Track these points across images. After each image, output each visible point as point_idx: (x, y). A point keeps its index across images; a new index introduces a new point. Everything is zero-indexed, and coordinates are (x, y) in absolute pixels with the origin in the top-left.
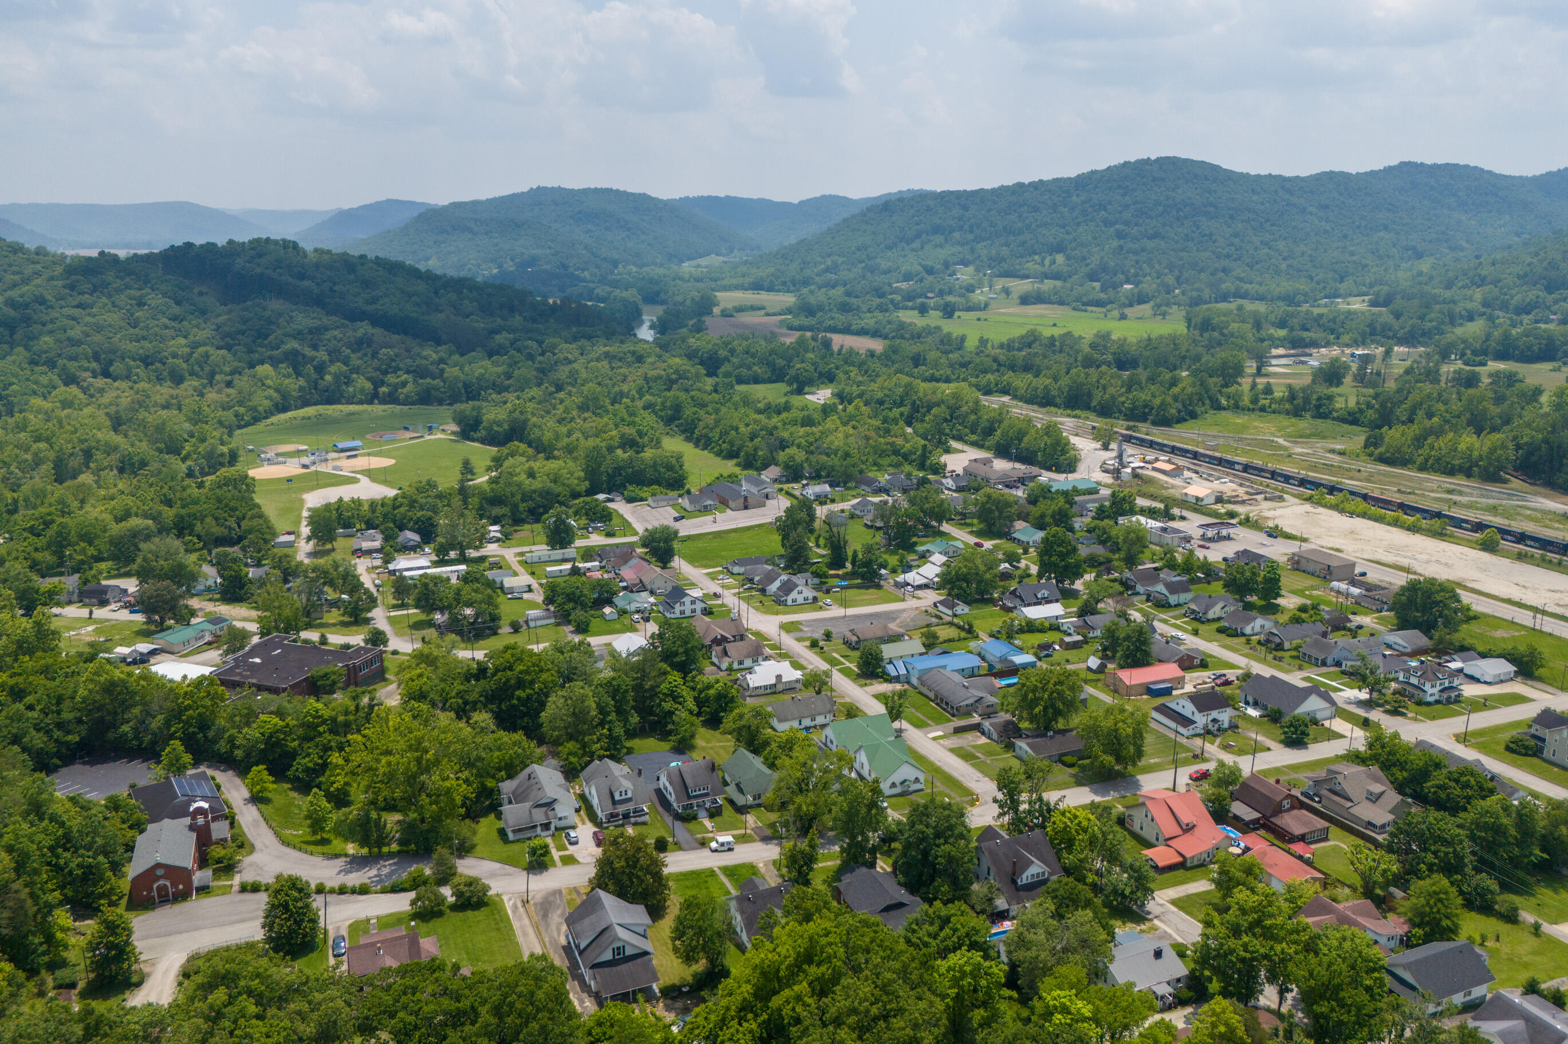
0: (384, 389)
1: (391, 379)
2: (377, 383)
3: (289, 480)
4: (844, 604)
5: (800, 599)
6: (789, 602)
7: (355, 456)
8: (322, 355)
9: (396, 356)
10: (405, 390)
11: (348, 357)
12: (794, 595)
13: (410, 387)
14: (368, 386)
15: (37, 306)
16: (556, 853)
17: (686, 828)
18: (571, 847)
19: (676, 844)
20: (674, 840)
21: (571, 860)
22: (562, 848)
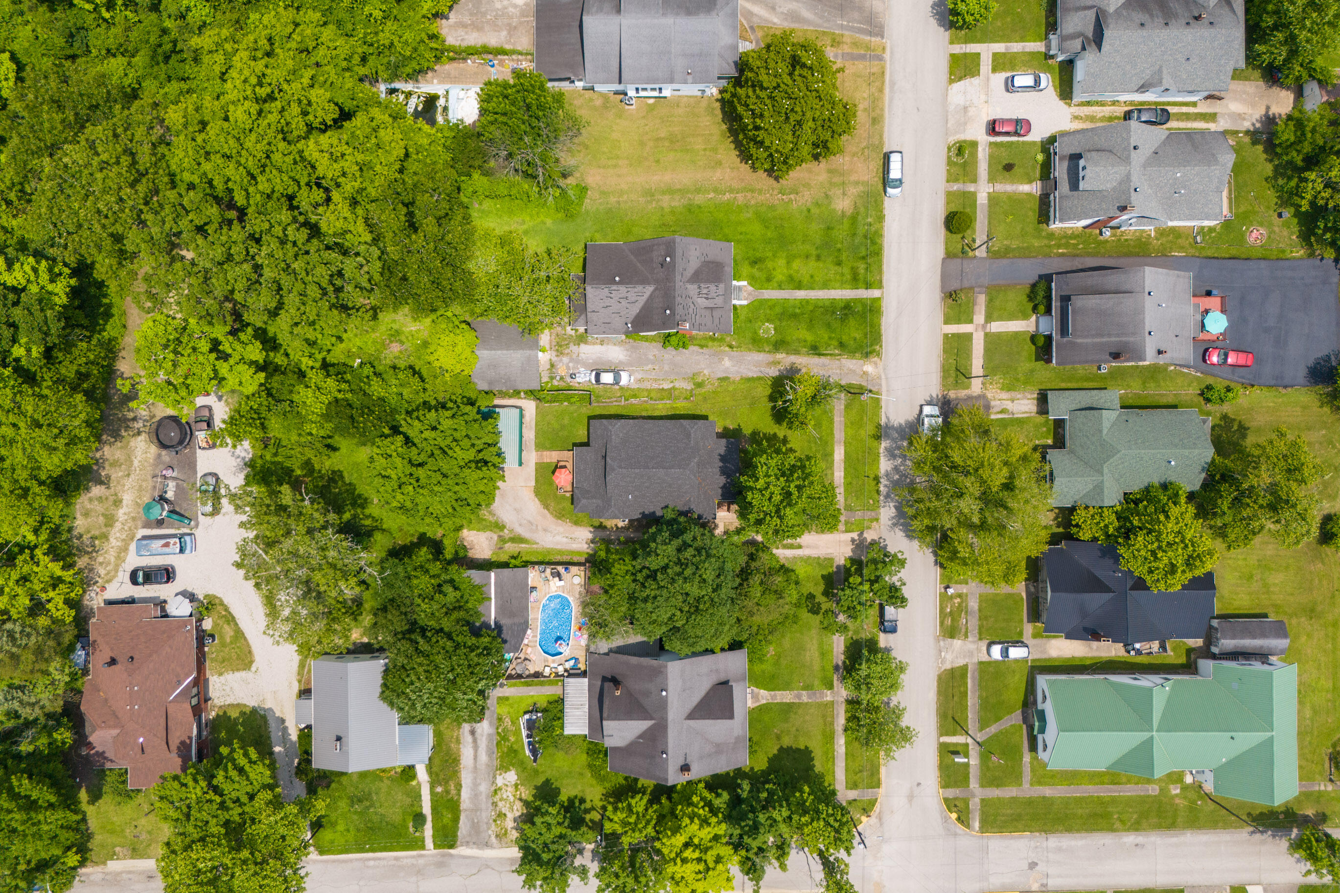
16: (989, 51)
17: (1011, 285)
18: (1000, 79)
19: (965, 253)
20: (981, 252)
21: (962, 70)
22: (1001, 63)
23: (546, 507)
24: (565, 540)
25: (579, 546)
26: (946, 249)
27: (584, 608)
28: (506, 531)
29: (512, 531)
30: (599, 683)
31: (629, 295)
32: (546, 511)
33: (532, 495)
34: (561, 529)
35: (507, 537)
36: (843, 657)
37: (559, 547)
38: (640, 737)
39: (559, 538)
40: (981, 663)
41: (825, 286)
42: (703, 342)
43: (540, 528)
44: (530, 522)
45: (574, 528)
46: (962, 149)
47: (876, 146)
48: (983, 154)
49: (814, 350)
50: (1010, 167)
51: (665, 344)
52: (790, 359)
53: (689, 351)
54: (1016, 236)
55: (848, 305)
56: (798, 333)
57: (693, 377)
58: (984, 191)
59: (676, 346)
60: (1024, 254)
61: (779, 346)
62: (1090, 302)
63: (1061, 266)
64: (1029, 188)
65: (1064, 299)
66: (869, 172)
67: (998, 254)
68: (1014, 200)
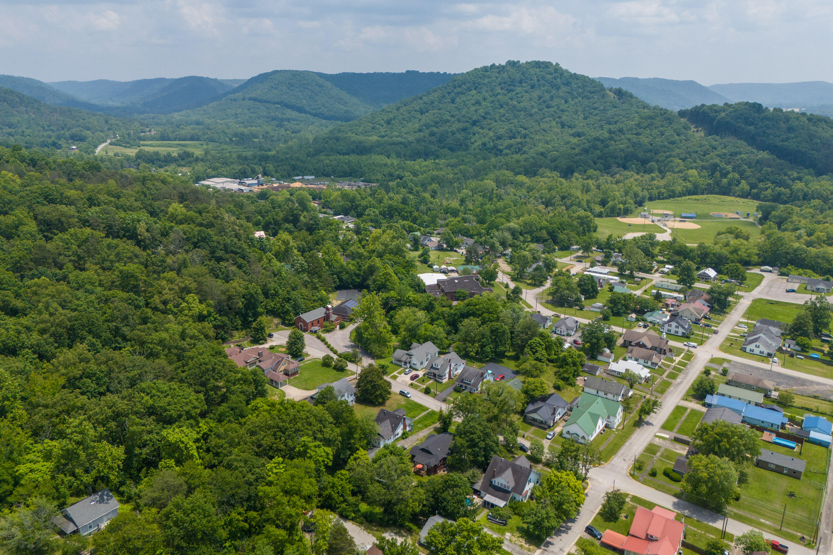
0: (755, 191)
1: (761, 185)
2: (753, 186)
3: (630, 225)
4: (784, 365)
5: (757, 351)
6: (748, 350)
7: (685, 221)
8: (729, 168)
9: (772, 172)
10: (765, 193)
11: (745, 171)
12: (752, 346)
13: (769, 191)
14: (747, 188)
15: (618, 133)
16: (395, 373)
17: (451, 393)
18: (403, 375)
19: (436, 395)
20: (438, 393)
21: (395, 378)
22: (400, 373)
26: (432, 397)
30: (491, 488)
31: (385, 424)
38: (514, 476)
40: (551, 442)
41: (420, 414)
42: (411, 435)
46: (412, 384)
47: (396, 394)
48: (416, 383)
49: (433, 423)
50: (423, 381)
51: (403, 439)
52: (432, 427)
53: (410, 437)
54: (440, 387)
55: (428, 414)
56: (426, 422)
57: (418, 440)
58: (425, 387)
59: (406, 438)
60: (445, 389)
61: (426, 426)
62: (466, 375)
63: (454, 386)
64: (431, 381)
65: (462, 381)
66: (400, 397)
67: (441, 391)
68: (431, 384)
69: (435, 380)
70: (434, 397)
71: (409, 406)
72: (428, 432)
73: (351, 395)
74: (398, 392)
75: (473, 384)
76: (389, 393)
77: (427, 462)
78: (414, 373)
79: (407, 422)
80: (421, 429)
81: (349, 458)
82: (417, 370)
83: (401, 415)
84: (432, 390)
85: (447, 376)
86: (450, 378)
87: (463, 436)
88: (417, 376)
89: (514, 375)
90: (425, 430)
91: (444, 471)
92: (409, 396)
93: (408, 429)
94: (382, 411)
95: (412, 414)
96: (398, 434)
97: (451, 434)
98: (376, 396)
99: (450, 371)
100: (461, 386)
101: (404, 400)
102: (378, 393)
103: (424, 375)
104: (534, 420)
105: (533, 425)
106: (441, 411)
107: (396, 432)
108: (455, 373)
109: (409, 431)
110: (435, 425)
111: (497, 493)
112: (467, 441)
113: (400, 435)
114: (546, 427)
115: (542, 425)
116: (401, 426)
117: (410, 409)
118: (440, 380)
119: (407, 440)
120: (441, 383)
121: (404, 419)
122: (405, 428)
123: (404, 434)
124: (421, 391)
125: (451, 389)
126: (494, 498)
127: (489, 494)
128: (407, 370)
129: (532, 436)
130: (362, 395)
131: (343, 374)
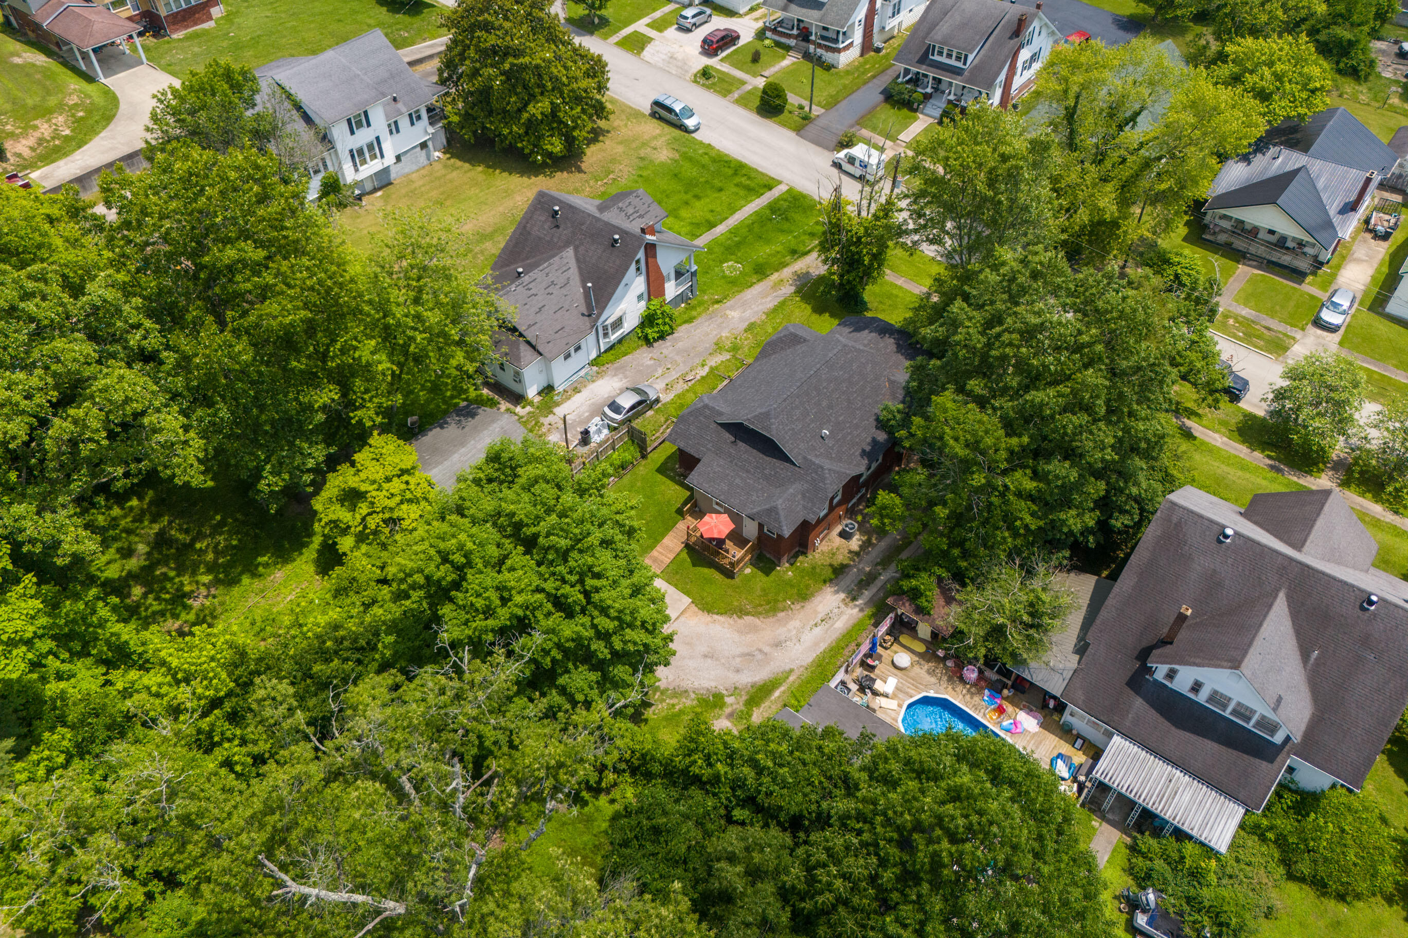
16: (641, 26)
17: (871, 111)
18: (672, 32)
19: (806, 118)
20: (817, 111)
21: (637, 44)
22: (659, 26)
23: (741, 612)
24: (817, 630)
25: (844, 618)
26: (790, 128)
27: (962, 680)
28: (729, 700)
29: (735, 690)
30: (1139, 703)
31: (552, 277)
32: (748, 619)
33: (705, 618)
34: (795, 624)
35: (740, 707)
36: (1257, 454)
37: (823, 646)
38: (1305, 655)
39: (809, 637)
40: (1341, 344)
41: (733, 210)
42: (686, 317)
43: (767, 649)
44: (743, 655)
45: (809, 606)
46: (705, 73)
47: (636, 114)
48: (725, 68)
49: (796, 253)
50: (756, 58)
51: (648, 342)
52: (787, 272)
53: (682, 332)
54: (825, 86)
55: (773, 208)
56: (763, 252)
57: (718, 347)
58: (761, 83)
59: (662, 337)
60: (849, 91)
61: (761, 271)
62: (943, 30)
63: (884, 81)
64: (789, 61)
65: (924, 59)
66: (654, 128)
67: (832, 104)
68: (790, 72)
69: (807, 56)
70: (799, 130)
71: (690, 172)
72: (770, 303)
73: (414, 118)
74: (646, 108)
75: (977, 69)
76: (600, 110)
77: (755, 503)
78: (719, 23)
79: (667, 262)
80: (737, 284)
81: (318, 486)
82: (730, 13)
83: (635, 227)
84: (793, 100)
85: (857, 37)
86: (867, 46)
87: (975, 385)
88: (728, 39)
89: (1121, 33)
90: (758, 288)
91: (845, 535)
92: (690, 123)
93: (671, 290)
94: (543, 202)
95: (699, 209)
96: (618, 323)
97: (885, 329)
98: (531, 125)
99: (871, 12)
100: (916, 80)
101: (672, 144)
102: (539, 108)
103: (760, 35)
104: (1243, 230)
105: (1238, 256)
106: (837, 206)
107: (611, 314)
108: (892, 24)
109: (681, 298)
110: (800, 265)
111: (1180, 738)
112: (1010, 427)
113: (631, 323)
114: (1303, 264)
115: (1286, 259)
116: (638, 284)
117: (690, 185)
118: (828, 57)
119: (664, 348)
120: (829, 67)
121: (651, 249)
122: (655, 287)
123: (649, 320)
124: (742, 102)
125: (872, 94)
126: (1160, 769)
127: (1126, 735)
128: (689, 12)
129: (1245, 312)
130: (467, 117)
131: (416, 21)
